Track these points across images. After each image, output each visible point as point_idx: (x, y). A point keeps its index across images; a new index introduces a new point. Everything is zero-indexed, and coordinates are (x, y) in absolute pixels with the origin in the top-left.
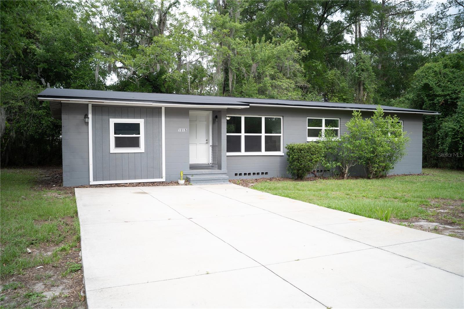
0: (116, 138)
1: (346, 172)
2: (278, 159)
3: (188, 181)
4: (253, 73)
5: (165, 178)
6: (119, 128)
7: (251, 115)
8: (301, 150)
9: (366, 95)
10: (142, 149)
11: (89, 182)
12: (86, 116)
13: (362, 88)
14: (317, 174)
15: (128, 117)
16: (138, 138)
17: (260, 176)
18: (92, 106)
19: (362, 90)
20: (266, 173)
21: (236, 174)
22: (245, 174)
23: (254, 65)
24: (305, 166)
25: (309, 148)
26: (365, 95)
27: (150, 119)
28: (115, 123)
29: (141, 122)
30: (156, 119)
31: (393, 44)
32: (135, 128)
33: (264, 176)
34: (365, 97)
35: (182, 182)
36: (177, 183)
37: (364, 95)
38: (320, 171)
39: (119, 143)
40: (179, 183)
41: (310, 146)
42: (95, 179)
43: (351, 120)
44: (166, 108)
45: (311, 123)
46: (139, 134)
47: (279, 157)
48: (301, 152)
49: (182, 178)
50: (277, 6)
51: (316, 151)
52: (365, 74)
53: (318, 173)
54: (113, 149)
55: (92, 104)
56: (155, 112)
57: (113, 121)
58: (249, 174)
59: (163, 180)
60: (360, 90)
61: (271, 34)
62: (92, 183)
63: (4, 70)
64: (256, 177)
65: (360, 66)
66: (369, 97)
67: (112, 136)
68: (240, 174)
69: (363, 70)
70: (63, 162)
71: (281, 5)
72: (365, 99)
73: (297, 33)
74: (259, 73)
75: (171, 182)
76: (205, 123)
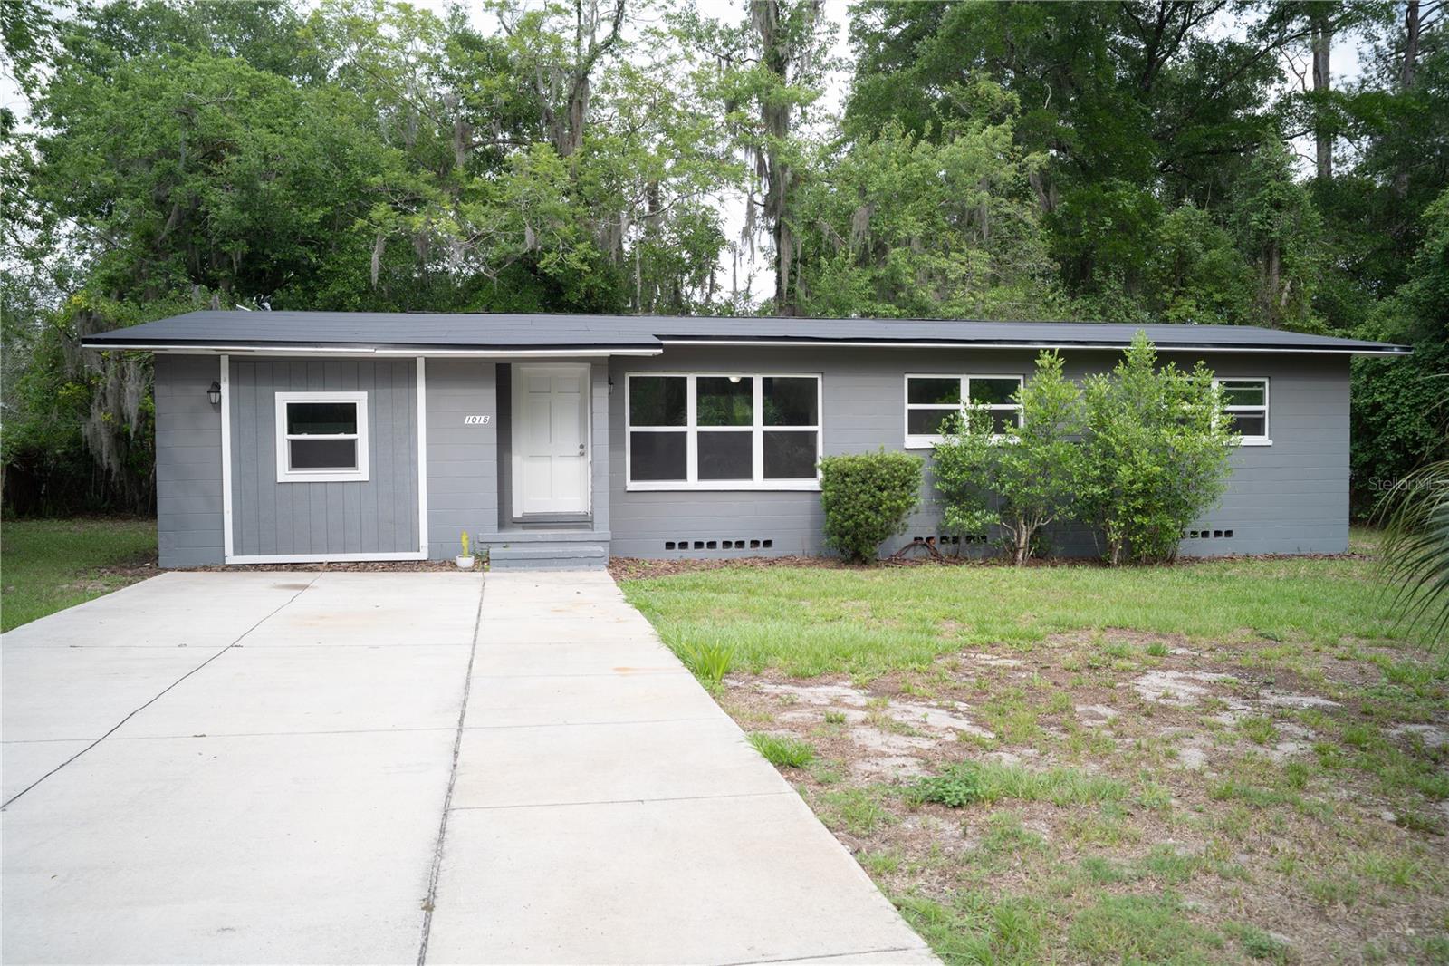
0: (294, 443)
1: (1022, 544)
2: (807, 501)
3: (483, 561)
4: (858, 235)
5: (427, 550)
6: (301, 417)
7: (719, 371)
8: (847, 475)
9: (1288, 288)
10: (362, 471)
11: (224, 557)
12: (216, 387)
13: (1276, 263)
14: (942, 549)
15: (324, 388)
16: (353, 442)
17: (748, 551)
18: (230, 361)
19: (1275, 271)
20: (768, 544)
21: (670, 545)
22: (699, 545)
23: (861, 211)
24: (858, 525)
25: (870, 469)
26: (1283, 287)
27: (384, 392)
28: (288, 405)
29: (359, 399)
30: (400, 392)
31: (1414, 107)
32: (344, 417)
33: (761, 551)
34: (1285, 294)
35: (466, 561)
36: (453, 566)
37: (1280, 290)
38: (951, 540)
39: (302, 456)
40: (458, 564)
41: (871, 464)
42: (238, 550)
43: (1033, 381)
44: (428, 361)
45: (920, 392)
46: (355, 432)
47: (809, 495)
48: (843, 481)
49: (466, 551)
50: (969, 17)
51: (893, 477)
52: (1285, 219)
53: (944, 546)
54: (284, 472)
55: (230, 356)
56: (398, 372)
57: (284, 399)
58: (712, 545)
59: (423, 555)
60: (1268, 272)
61: (935, 109)
62: (231, 559)
63: (155, 263)
64: (733, 552)
65: (1267, 191)
66: (1297, 295)
67: (283, 438)
68: (684, 545)
69: (1277, 205)
70: (158, 506)
71: (982, 11)
72: (1283, 303)
73: (1018, 101)
74: (875, 235)
75: (442, 562)
76: (577, 397)
